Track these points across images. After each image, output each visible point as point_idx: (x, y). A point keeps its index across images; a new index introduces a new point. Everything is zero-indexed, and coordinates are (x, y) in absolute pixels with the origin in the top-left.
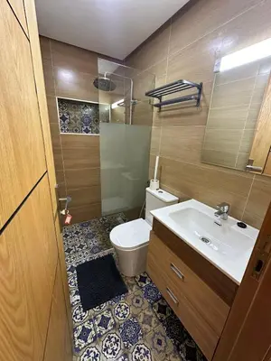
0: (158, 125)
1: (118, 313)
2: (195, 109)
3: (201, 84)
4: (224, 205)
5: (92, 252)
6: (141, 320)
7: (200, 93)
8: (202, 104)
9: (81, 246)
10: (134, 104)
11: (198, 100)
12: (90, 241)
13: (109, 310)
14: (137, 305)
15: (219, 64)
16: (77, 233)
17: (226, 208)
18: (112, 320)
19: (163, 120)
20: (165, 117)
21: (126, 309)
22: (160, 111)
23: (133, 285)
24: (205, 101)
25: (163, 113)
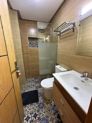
0: (60, 42)
1: (41, 114)
2: (72, 33)
3: (74, 23)
4: (86, 72)
5: (36, 88)
6: (49, 119)
7: (74, 26)
8: (75, 30)
9: (33, 86)
10: (52, 36)
11: (74, 29)
12: (36, 84)
13: (38, 111)
14: (49, 112)
15: (81, 12)
16: (33, 81)
17: (87, 74)
18: (38, 116)
19: (61, 40)
20: (62, 39)
21: (44, 112)
22: (60, 37)
23: (48, 103)
24: (76, 29)
25: (61, 38)
